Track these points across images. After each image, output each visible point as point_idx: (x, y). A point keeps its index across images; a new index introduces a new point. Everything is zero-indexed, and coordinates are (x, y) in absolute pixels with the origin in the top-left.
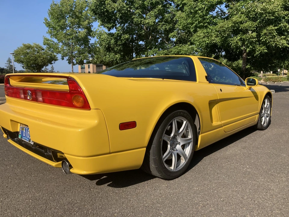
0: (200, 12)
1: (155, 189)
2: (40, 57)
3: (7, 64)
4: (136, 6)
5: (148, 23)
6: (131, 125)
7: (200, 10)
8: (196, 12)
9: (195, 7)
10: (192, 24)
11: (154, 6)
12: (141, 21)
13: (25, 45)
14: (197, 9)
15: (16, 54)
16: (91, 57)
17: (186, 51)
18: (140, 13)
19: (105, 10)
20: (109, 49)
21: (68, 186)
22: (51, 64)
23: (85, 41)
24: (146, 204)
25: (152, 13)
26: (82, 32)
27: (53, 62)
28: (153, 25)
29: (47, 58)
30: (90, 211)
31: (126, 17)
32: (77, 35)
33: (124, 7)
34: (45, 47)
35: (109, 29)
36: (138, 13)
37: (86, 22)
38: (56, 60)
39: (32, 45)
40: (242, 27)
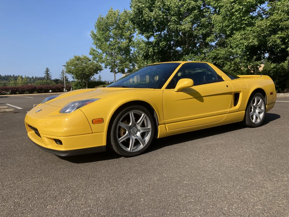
0: (237, 13)
2: (87, 67)
3: (61, 75)
4: (172, 13)
5: (184, 29)
7: (236, 11)
8: (232, 14)
9: (231, 9)
10: (228, 26)
11: (190, 11)
12: (177, 27)
13: (75, 57)
14: (233, 10)
15: (68, 65)
16: (132, 65)
17: (224, 54)
18: (175, 20)
19: (143, 19)
20: (146, 57)
21: (72, 174)
22: (97, 73)
23: (127, 51)
25: (188, 19)
26: (124, 42)
27: (99, 72)
28: (189, 31)
29: (93, 68)
30: (81, 194)
31: (162, 24)
32: (119, 45)
33: (160, 15)
34: (91, 57)
35: (148, 38)
36: (174, 20)
37: (128, 33)
38: (101, 70)
39: (81, 57)
40: (282, 25)
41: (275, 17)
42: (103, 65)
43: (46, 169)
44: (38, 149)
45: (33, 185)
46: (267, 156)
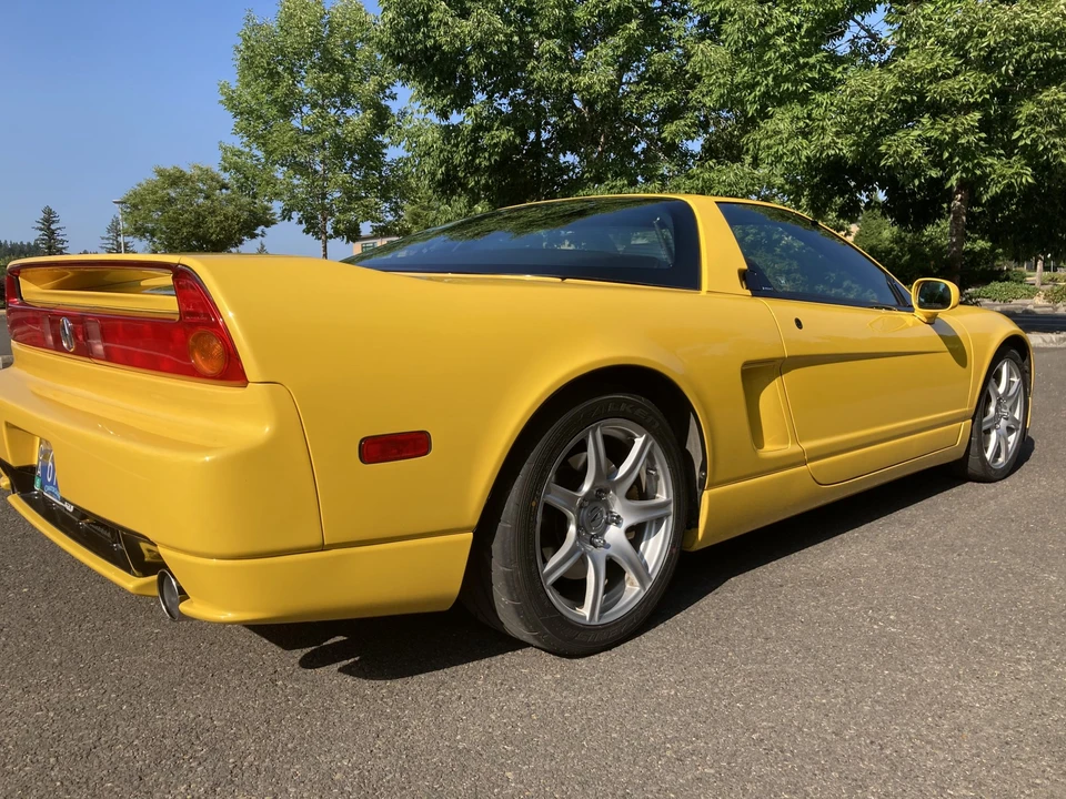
0: (780, 41)
1: (512, 690)
2: (214, 212)
3: (108, 239)
4: (544, 26)
5: (589, 87)
6: (412, 444)
7: (779, 32)
8: (766, 43)
9: (763, 25)
10: (752, 86)
11: (611, 23)
12: (561, 81)
13: (161, 173)
14: (770, 30)
15: (134, 204)
16: (391, 209)
17: (730, 185)
18: (555, 55)
19: (430, 43)
20: (448, 185)
22: (253, 236)
23: (369, 153)
24: (463, 740)
25: (604, 50)
26: (357, 120)
27: (258, 231)
28: (606, 96)
29: (237, 216)
31: (506, 69)
32: (338, 131)
33: (497, 32)
34: (226, 177)
35: (446, 112)
36: (549, 51)
37: (370, 85)
38: (268, 223)
39: (188, 171)
40: (935, 92)
41: (914, 62)
42: (277, 207)
43: (81, 647)
44: (36, 551)
45: (32, 720)
46: (936, 575)
